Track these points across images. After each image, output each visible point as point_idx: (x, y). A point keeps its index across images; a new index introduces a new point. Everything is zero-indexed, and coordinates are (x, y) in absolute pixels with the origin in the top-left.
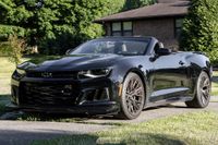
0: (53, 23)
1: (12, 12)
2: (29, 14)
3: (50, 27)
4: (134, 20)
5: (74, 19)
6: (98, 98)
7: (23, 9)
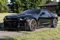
0: (29, 7)
1: (21, 5)
2: (24, 5)
3: (29, 8)
4: (47, 6)
5: (34, 6)
6: (23, 26)
7: (23, 4)
